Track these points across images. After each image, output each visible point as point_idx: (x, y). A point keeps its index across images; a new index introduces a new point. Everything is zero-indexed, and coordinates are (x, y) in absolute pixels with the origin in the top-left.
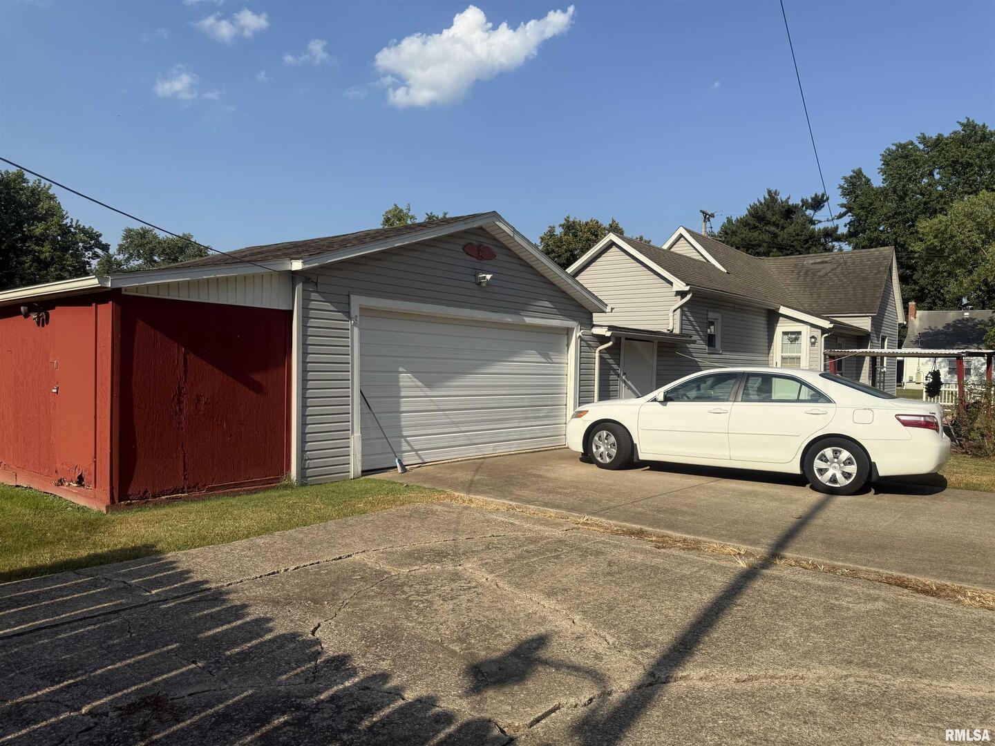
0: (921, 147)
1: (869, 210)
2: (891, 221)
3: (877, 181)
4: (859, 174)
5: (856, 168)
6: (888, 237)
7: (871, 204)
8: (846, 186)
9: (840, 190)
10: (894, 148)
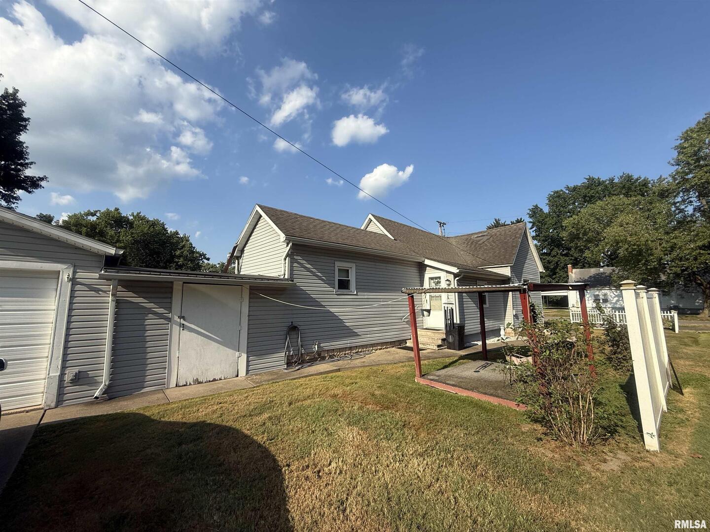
0: (567, 192)
1: (543, 222)
2: (554, 226)
3: (546, 210)
4: (536, 207)
5: (535, 204)
6: (554, 235)
7: (543, 220)
8: (530, 213)
9: (528, 215)
10: (552, 193)
